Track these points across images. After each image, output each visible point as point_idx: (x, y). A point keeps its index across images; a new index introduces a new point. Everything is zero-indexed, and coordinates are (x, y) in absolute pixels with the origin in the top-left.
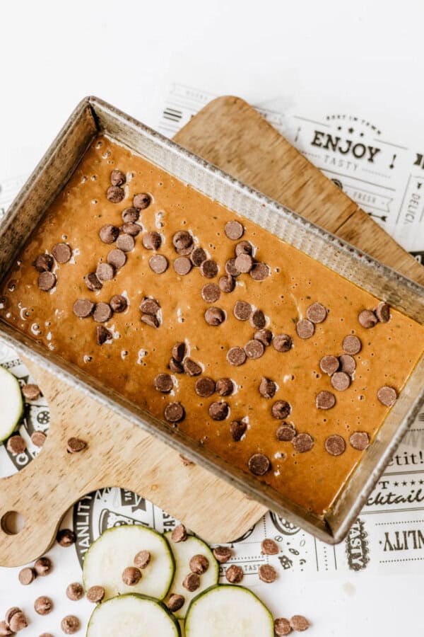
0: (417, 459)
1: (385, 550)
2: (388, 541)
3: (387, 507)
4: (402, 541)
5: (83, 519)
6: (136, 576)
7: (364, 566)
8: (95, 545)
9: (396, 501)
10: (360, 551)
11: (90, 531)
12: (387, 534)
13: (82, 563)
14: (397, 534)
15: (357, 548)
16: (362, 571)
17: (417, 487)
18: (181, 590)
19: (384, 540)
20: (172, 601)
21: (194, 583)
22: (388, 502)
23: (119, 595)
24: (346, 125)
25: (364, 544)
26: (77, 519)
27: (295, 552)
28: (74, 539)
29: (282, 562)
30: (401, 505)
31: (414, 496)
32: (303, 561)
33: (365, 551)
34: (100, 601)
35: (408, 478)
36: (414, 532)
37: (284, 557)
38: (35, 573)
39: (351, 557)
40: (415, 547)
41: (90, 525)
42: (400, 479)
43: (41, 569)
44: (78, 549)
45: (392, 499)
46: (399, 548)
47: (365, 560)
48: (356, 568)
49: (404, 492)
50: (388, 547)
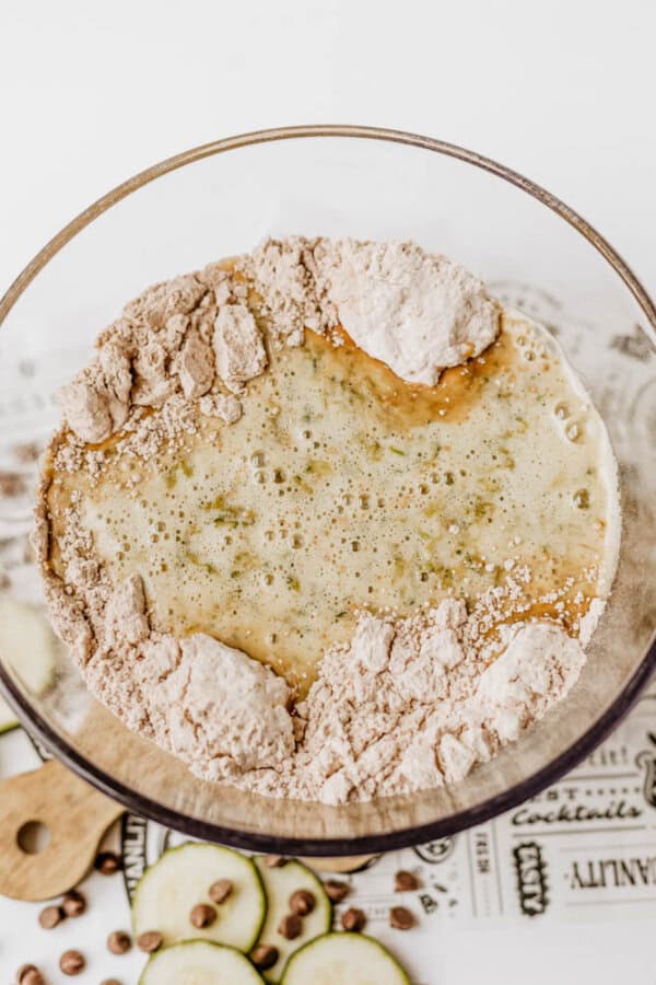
0: (619, 758)
1: (573, 887)
2: (577, 875)
3: (575, 825)
4: (597, 876)
5: (134, 836)
6: (208, 918)
7: (543, 911)
8: (151, 873)
9: (589, 817)
10: (537, 889)
11: (144, 855)
12: (575, 866)
13: (131, 900)
14: (591, 865)
15: (533, 883)
16: (538, 918)
17: (619, 798)
18: (274, 939)
19: (571, 872)
20: (261, 953)
21: (293, 929)
22: (578, 818)
23: (185, 942)
24: (514, 294)
25: (542, 879)
26: (126, 836)
27: (442, 889)
28: (120, 865)
29: (423, 902)
30: (596, 823)
31: (614, 810)
32: (453, 903)
33: (544, 889)
34: (156, 950)
35: (606, 785)
36: (614, 863)
37: (426, 896)
38: (62, 914)
39: (525, 897)
40: (617, 884)
41: (144, 846)
42: (594, 785)
43: (72, 906)
44: (127, 879)
45: (583, 814)
46: (593, 885)
47: (544, 902)
48: (531, 912)
49: (600, 804)
50: (577, 884)
